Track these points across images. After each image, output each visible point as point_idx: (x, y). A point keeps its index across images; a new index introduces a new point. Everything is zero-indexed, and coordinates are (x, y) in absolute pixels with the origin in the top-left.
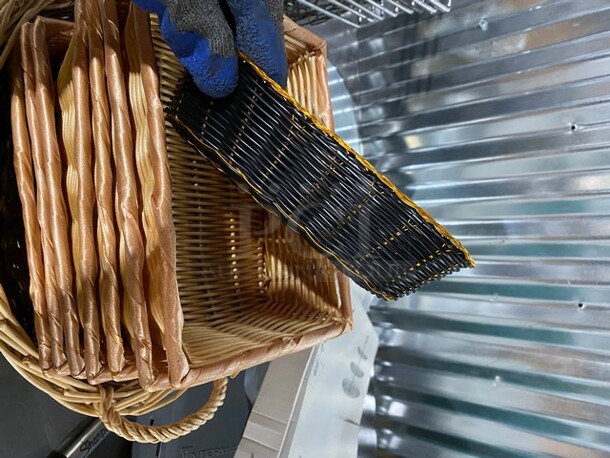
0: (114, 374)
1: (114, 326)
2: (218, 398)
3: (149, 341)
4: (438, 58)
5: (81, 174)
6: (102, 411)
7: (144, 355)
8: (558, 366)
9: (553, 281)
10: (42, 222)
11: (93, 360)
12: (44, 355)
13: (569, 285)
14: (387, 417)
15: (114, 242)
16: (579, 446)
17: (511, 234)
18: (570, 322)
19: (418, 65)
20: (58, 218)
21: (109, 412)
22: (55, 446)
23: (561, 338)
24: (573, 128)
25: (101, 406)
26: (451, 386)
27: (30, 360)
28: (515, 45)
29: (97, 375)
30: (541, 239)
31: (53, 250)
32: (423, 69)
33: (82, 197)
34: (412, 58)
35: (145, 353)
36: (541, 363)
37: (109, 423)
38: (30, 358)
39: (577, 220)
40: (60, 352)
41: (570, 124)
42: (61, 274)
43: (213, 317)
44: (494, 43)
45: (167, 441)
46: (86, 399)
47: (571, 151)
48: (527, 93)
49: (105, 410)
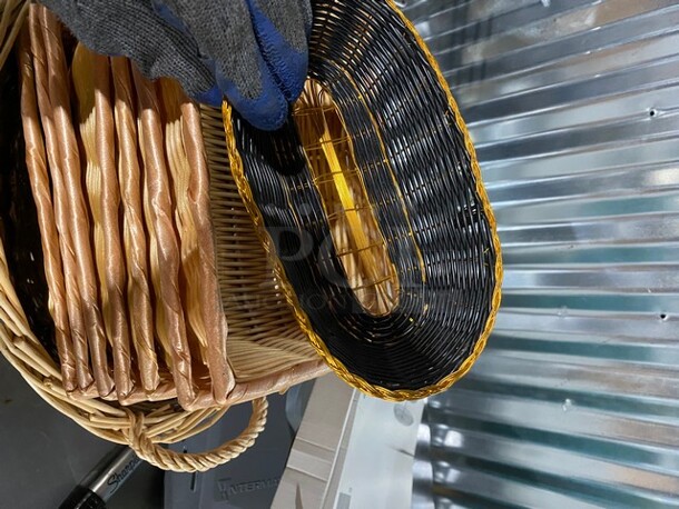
0: (148, 393)
1: (147, 340)
2: (259, 423)
3: (188, 354)
4: (493, 40)
5: (105, 169)
6: (132, 437)
7: (182, 369)
8: (638, 385)
9: (631, 290)
10: (61, 227)
11: (124, 378)
12: (68, 375)
13: (650, 294)
14: (443, 447)
15: (144, 245)
16: (664, 474)
17: (581, 238)
18: (651, 336)
19: (470, 49)
20: (79, 220)
21: (140, 439)
22: (81, 480)
23: (641, 354)
24: (652, 113)
25: (131, 432)
26: (515, 411)
27: (52, 381)
28: (583, 21)
29: (129, 394)
30: (615, 243)
31: (75, 258)
32: (475, 54)
33: (106, 195)
34: (463, 42)
35: (183, 367)
36: (619, 383)
37: (141, 451)
38: (52, 379)
39: (658, 219)
40: (86, 371)
41: (648, 110)
42: (85, 283)
43: (253, 331)
44: (558, 21)
45: (204, 470)
46: (115, 425)
47: (649, 141)
48: (597, 76)
49: (136, 436)
